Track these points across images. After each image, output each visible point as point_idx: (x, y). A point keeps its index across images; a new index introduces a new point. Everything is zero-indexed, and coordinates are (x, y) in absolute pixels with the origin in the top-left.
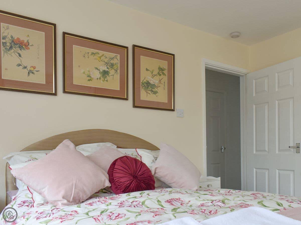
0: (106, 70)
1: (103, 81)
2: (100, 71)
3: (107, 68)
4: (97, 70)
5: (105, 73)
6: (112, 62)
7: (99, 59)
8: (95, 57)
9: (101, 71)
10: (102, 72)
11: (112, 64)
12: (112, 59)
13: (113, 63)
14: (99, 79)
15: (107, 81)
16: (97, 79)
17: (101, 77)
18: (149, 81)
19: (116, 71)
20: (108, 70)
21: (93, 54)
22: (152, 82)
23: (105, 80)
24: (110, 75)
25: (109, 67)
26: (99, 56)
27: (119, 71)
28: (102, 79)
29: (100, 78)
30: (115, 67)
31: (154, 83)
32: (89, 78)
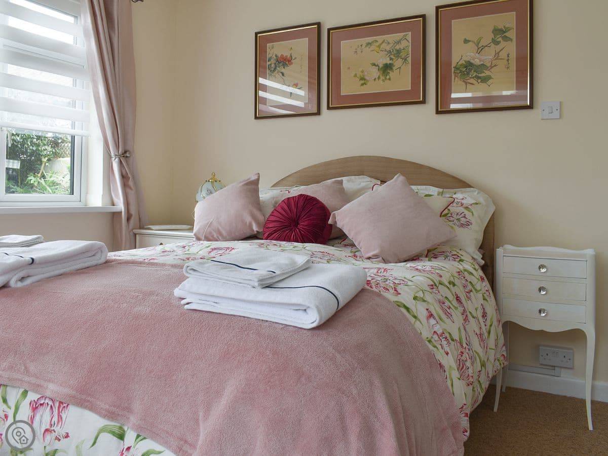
0: (389, 62)
1: (383, 81)
2: (379, 67)
3: (390, 60)
4: (374, 67)
5: (387, 68)
6: (397, 47)
7: (378, 49)
8: (373, 47)
9: (381, 66)
10: (382, 68)
11: (398, 51)
12: (399, 42)
13: (400, 48)
14: (377, 79)
15: (390, 79)
16: (375, 79)
17: (381, 76)
18: (472, 61)
19: (405, 60)
20: (391, 62)
21: (369, 44)
22: (477, 62)
23: (386, 78)
24: (394, 68)
25: (393, 57)
26: (377, 44)
27: (409, 59)
28: (382, 78)
29: (379, 78)
30: (403, 54)
31: (482, 63)
32: (363, 82)
